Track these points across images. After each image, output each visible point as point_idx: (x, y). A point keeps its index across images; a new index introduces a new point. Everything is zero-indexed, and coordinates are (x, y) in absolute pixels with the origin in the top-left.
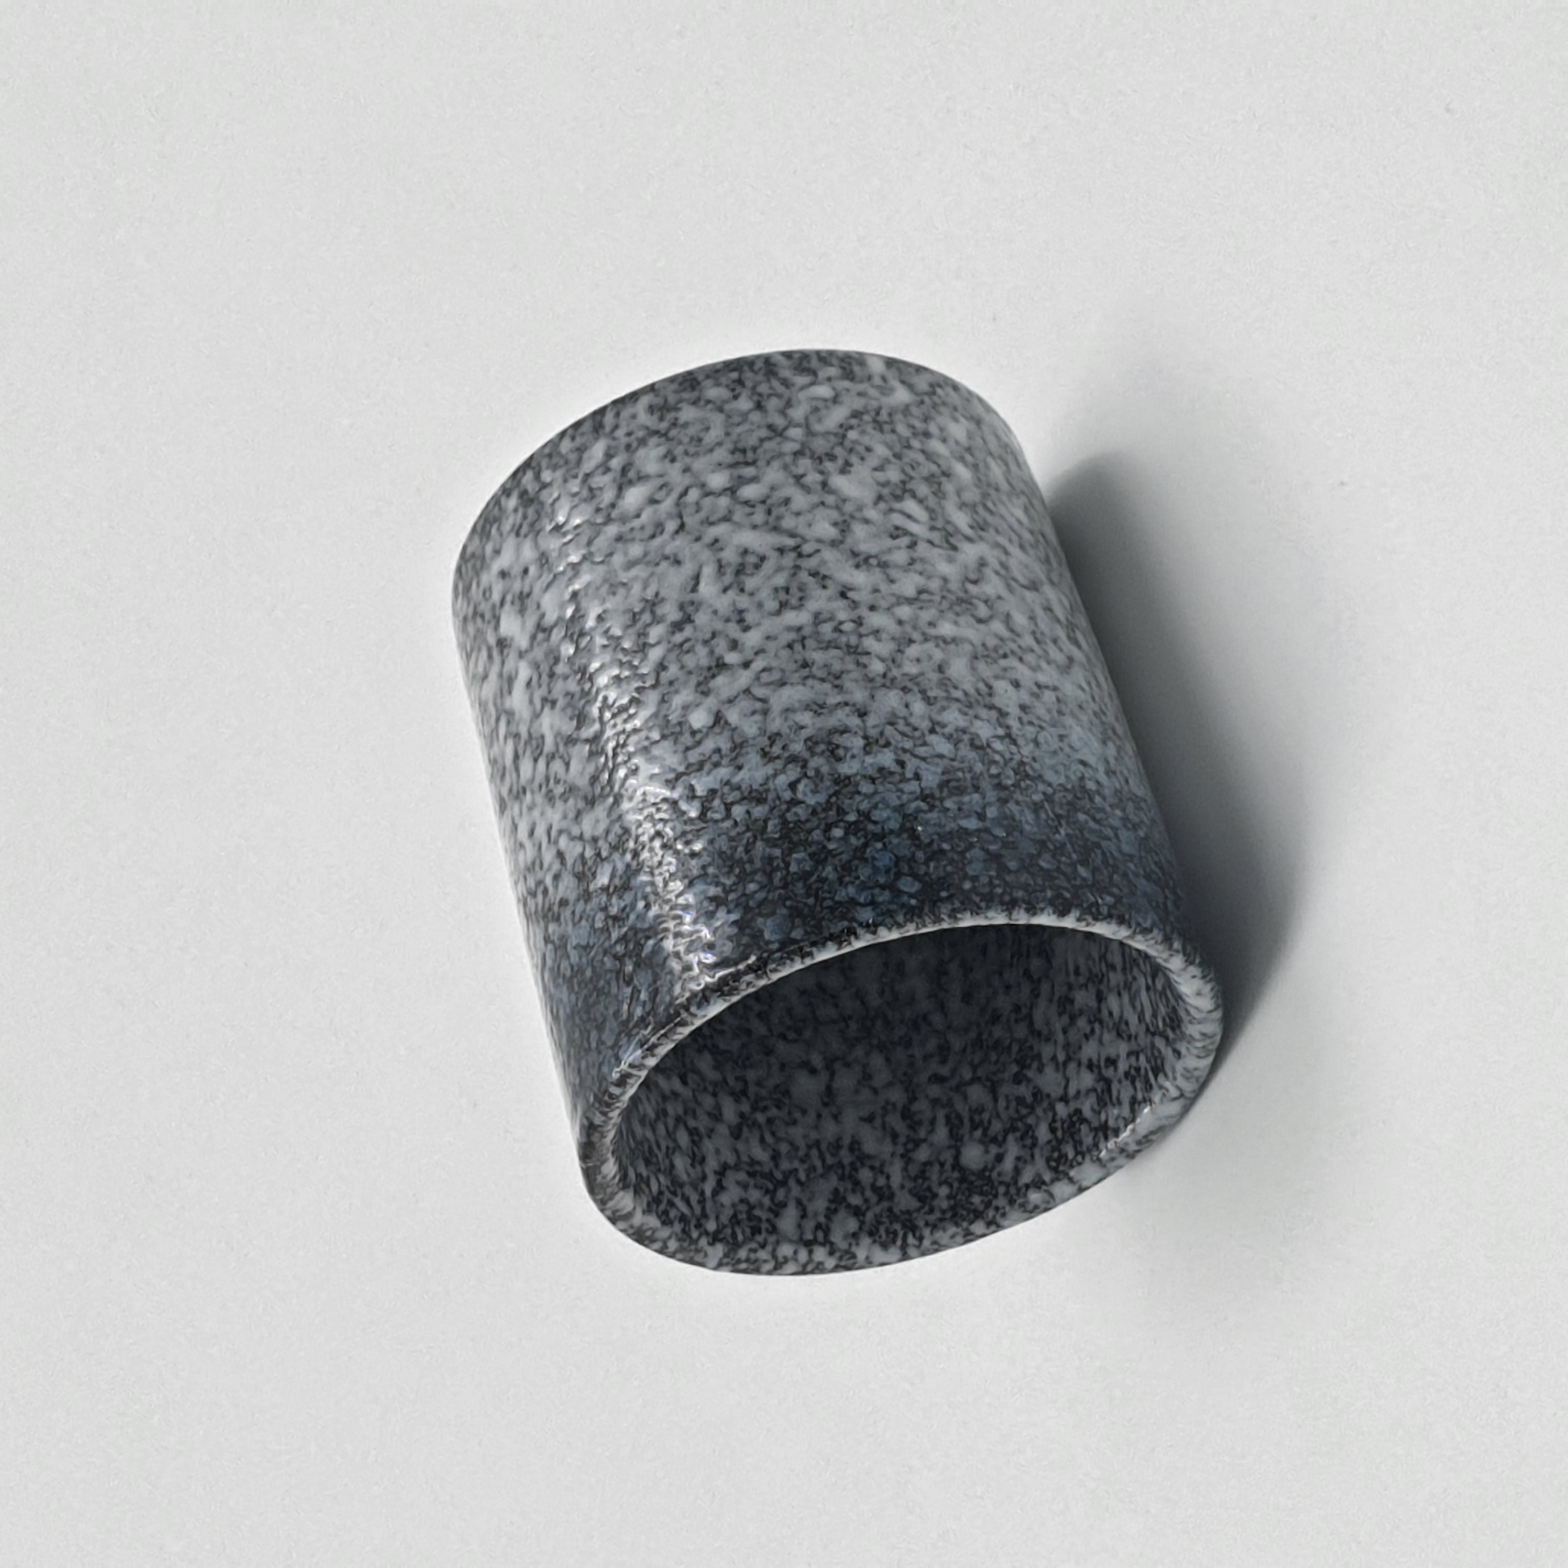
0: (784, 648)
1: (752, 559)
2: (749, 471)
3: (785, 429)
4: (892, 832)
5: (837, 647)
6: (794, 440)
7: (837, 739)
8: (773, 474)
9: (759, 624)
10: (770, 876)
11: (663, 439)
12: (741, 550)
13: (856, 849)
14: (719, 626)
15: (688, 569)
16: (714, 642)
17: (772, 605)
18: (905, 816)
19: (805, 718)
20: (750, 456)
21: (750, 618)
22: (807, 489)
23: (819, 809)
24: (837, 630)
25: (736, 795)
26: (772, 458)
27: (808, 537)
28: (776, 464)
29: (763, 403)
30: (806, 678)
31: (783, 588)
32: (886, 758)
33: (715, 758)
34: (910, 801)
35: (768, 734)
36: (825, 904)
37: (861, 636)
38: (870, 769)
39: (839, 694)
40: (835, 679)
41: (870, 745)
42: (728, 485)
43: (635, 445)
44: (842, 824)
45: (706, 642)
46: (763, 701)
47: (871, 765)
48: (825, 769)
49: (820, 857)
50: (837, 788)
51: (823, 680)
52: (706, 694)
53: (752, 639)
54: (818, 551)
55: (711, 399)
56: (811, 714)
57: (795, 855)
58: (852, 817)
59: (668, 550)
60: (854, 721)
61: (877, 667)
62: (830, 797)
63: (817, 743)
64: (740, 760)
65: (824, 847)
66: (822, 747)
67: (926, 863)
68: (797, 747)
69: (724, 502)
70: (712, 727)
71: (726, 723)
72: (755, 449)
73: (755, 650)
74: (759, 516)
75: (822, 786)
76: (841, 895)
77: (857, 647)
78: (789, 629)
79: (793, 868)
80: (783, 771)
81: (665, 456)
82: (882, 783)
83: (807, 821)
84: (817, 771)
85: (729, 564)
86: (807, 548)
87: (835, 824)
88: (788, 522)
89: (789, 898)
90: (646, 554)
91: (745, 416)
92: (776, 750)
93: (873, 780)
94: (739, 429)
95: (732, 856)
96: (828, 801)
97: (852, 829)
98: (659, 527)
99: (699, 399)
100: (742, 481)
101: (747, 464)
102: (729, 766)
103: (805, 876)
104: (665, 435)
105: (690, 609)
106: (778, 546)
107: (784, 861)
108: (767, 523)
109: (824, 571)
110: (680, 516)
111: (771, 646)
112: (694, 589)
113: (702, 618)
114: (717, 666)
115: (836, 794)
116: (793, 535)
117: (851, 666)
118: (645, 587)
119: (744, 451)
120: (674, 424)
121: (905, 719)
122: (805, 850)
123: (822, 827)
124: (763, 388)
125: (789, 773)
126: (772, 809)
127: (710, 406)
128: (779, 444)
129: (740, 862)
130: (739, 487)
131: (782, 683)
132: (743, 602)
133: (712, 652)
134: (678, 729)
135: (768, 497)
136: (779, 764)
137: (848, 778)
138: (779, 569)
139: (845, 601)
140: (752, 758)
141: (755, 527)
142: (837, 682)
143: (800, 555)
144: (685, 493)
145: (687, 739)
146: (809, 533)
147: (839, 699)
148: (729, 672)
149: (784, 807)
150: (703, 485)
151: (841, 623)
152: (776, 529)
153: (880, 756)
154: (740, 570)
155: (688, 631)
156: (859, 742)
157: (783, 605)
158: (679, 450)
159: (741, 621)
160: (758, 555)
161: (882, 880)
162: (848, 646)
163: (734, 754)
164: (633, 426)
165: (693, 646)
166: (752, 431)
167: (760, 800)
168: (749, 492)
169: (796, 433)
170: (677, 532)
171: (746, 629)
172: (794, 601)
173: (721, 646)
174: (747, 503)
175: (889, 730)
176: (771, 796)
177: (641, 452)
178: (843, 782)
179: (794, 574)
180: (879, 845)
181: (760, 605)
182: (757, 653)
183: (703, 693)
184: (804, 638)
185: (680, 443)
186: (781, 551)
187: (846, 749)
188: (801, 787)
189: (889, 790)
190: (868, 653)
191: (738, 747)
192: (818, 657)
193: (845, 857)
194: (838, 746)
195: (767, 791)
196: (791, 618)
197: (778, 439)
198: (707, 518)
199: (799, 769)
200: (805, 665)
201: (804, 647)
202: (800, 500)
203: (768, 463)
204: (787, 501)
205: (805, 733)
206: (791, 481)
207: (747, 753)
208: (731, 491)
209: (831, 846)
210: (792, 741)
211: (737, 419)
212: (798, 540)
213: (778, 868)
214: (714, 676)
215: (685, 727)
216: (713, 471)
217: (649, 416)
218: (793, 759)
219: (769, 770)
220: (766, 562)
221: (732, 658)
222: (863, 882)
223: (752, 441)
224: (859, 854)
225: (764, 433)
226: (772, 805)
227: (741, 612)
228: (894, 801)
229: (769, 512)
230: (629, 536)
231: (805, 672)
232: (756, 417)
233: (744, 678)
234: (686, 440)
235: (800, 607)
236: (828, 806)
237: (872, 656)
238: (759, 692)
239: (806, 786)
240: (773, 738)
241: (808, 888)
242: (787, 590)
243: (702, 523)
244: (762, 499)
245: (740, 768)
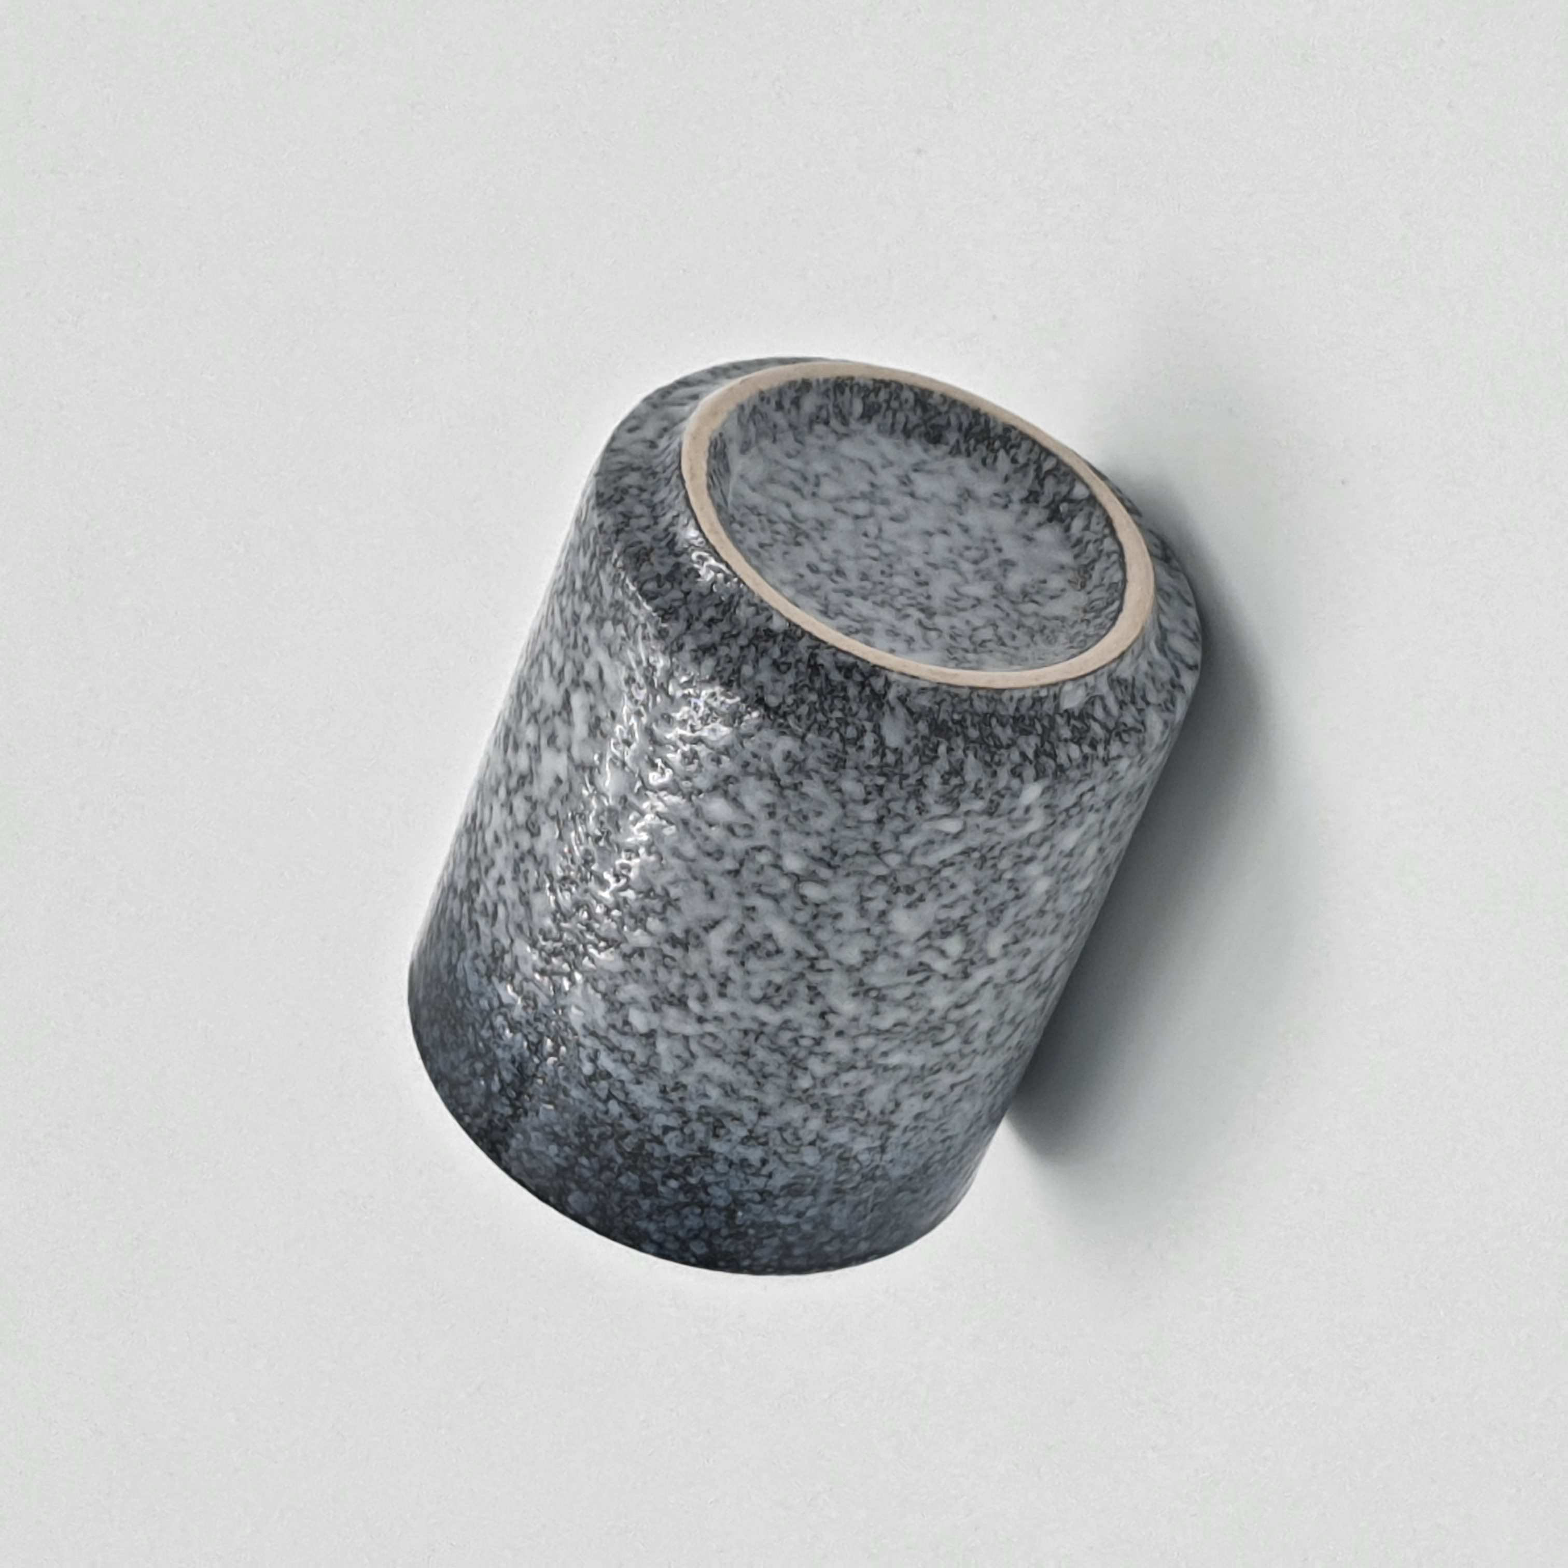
0: (739, 1030)
1: (770, 946)
2: (824, 873)
3: (887, 852)
4: (715, 1206)
5: (783, 1054)
6: (887, 866)
7: (727, 1122)
8: (844, 888)
9: (734, 999)
10: (602, 1169)
11: (776, 790)
12: (766, 932)
13: (679, 1203)
14: (703, 974)
15: (715, 911)
16: (691, 981)
17: (757, 993)
18: (735, 1201)
19: (715, 1093)
20: (837, 861)
21: (731, 989)
22: (863, 912)
23: (672, 1159)
24: (795, 1041)
25: (622, 1097)
26: (855, 872)
27: (830, 955)
28: (854, 880)
29: (885, 820)
30: (741, 1063)
31: (776, 985)
32: (754, 1155)
33: (627, 1057)
34: (748, 1191)
35: (677, 1080)
36: (626, 1220)
37: (811, 1053)
38: (736, 1155)
39: (756, 1089)
40: (762, 1077)
41: (750, 1138)
42: (798, 872)
43: (751, 769)
44: (682, 1180)
45: (684, 975)
46: (693, 1055)
47: (739, 1153)
48: (700, 1136)
49: (648, 1190)
50: (698, 1154)
51: (751, 1073)
52: (656, 1009)
53: (721, 1007)
54: (830, 970)
55: (844, 789)
56: (722, 1092)
57: (630, 1173)
58: (693, 1181)
59: (712, 879)
60: (750, 1116)
61: (805, 1082)
62: (689, 1156)
63: (708, 1114)
64: (643, 1078)
65: (656, 1185)
66: (710, 1119)
67: (725, 1238)
68: (692, 1108)
69: (784, 884)
70: (642, 1035)
71: (654, 1044)
72: (845, 857)
73: (716, 1014)
74: (803, 917)
75: (687, 1145)
76: (643, 1224)
77: (801, 1060)
78: (754, 1019)
79: (623, 1180)
80: (667, 1114)
81: (768, 806)
82: (736, 1170)
83: (658, 1159)
84: (693, 1134)
85: (749, 936)
86: (823, 964)
87: (676, 1177)
88: (823, 936)
89: (604, 1194)
90: (693, 860)
91: (860, 823)
92: (674, 1096)
93: (731, 1164)
94: (846, 833)
95: (586, 1127)
96: (684, 1159)
97: (686, 1188)
98: (718, 854)
99: (833, 783)
100: (812, 877)
101: (829, 866)
102: (632, 1072)
103: (626, 1192)
104: (782, 788)
105: (692, 941)
106: (798, 949)
107: (619, 1169)
108: (805, 925)
109: (821, 989)
110: (741, 864)
111: (731, 1023)
112: (707, 929)
113: (696, 957)
114: (679, 1000)
115: (694, 1158)
116: (819, 947)
117: (784, 1074)
118: (675, 882)
119: (835, 853)
120: (796, 787)
121: (796, 1129)
122: (640, 1177)
123: (666, 1172)
124: (896, 807)
125: (671, 1118)
126: (639, 1130)
127: (837, 795)
128: (871, 863)
129: (589, 1137)
130: (806, 881)
131: (717, 1055)
132: (736, 974)
133: (683, 986)
134: (618, 1006)
135: (825, 903)
136: (668, 1107)
137: (713, 1152)
138: (785, 969)
139: (820, 1020)
140: (653, 1086)
141: (793, 922)
142: (762, 1080)
143: (812, 967)
144: (760, 849)
145: (618, 1019)
146: (834, 953)
147: (753, 1094)
148: (684, 1013)
149: (649, 1137)
150: (779, 857)
151: (802, 1037)
152: (810, 935)
153: (751, 1150)
154: (753, 948)
155: (678, 953)
156: (743, 1132)
157: (765, 999)
158: (781, 812)
159: (723, 985)
160: (777, 947)
161: (681, 1233)
162: (794, 1057)
163: (641, 1069)
164: (762, 753)
165: (674, 967)
166: (856, 840)
167: (635, 1117)
168: (813, 891)
169: (894, 860)
170: (729, 872)
171: (722, 995)
172: (777, 1001)
173: (693, 991)
174: (803, 898)
175: (775, 1135)
176: (644, 1121)
177: (751, 782)
178: (706, 1153)
179: (794, 980)
180: (698, 1211)
181: (748, 986)
182: (716, 1018)
183: (654, 1005)
184: (762, 1033)
185: (788, 806)
186: (799, 954)
187: (729, 1132)
188: (671, 1135)
189: (739, 1178)
190: (806, 1069)
191: (648, 1069)
192: (761, 1054)
193: (665, 1202)
194: (723, 1126)
195: (646, 1116)
196: (764, 1013)
197: (874, 858)
198: (760, 885)
199: (680, 1122)
200: (747, 1053)
201: (756, 1039)
202: (850, 920)
203: (848, 875)
204: (837, 916)
205: (705, 1102)
206: (857, 899)
207: (652, 1078)
208: (797, 879)
209: (661, 1188)
210: (691, 1100)
211: (850, 823)
212: (821, 953)
213: (612, 1170)
214: (671, 1004)
215: (623, 1012)
216: (795, 852)
217: (781, 758)
218: (682, 1112)
219: (658, 1104)
220: (780, 955)
221: (694, 1005)
222: (665, 1227)
223: (849, 849)
224: (677, 1209)
225: (865, 847)
226: (642, 1127)
227: (728, 979)
228: (735, 1187)
229: (815, 917)
230: (692, 830)
231: (742, 1058)
232: (868, 831)
233: (691, 1029)
234: (794, 808)
235: (778, 1008)
236: (681, 1161)
237: (808, 1072)
238: (694, 1047)
239: (676, 1137)
240: (679, 1086)
241: (622, 1200)
242: (778, 988)
243: (754, 885)
244: (818, 902)
245: (639, 1082)
